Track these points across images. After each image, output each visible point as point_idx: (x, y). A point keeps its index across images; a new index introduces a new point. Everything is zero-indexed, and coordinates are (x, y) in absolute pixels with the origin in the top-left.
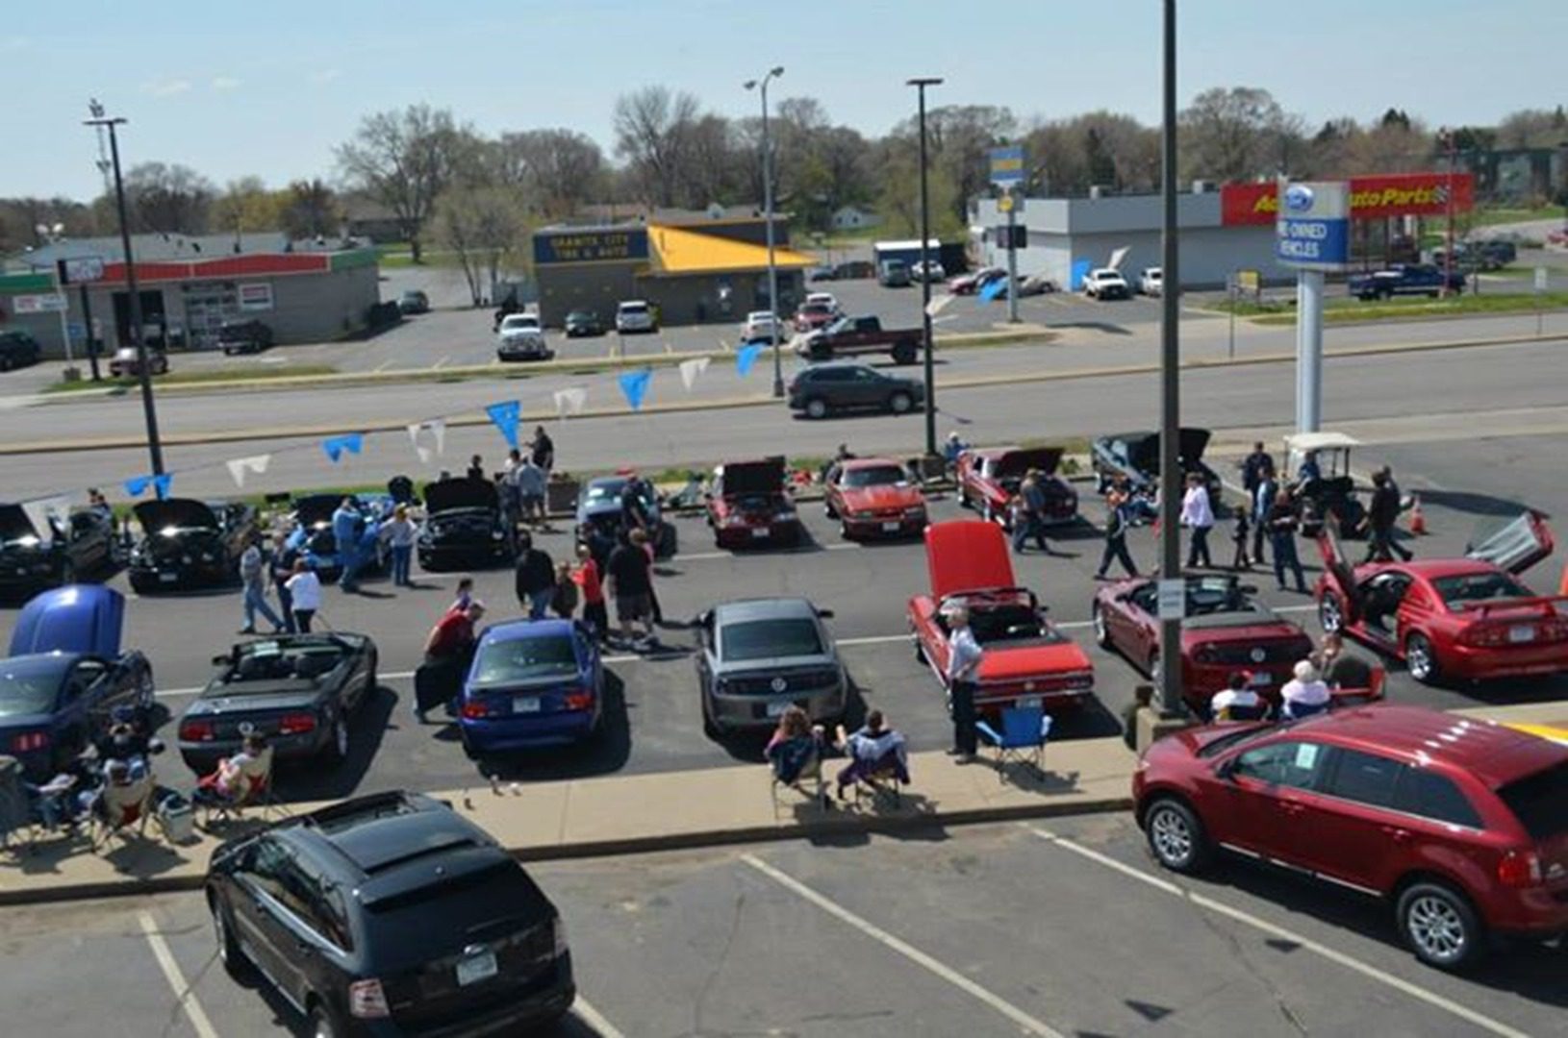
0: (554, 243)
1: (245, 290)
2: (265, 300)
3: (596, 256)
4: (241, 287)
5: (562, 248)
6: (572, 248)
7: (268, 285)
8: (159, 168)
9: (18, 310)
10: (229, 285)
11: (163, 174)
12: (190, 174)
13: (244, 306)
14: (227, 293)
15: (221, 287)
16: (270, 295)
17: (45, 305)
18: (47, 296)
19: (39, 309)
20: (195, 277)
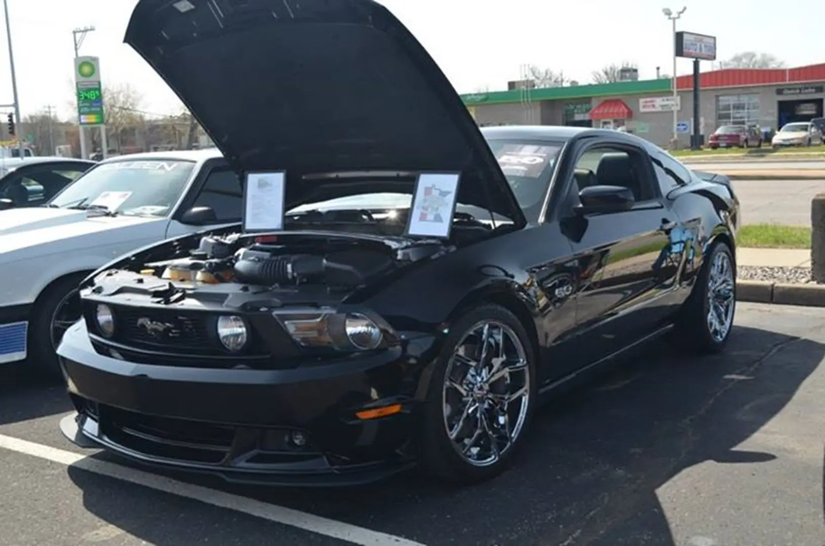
8: (752, 56)
9: (642, 110)
10: (820, 89)
11: (754, 60)
12: (772, 60)
15: (811, 91)
17: (662, 106)
18: (665, 98)
19: (660, 109)
20: (787, 82)
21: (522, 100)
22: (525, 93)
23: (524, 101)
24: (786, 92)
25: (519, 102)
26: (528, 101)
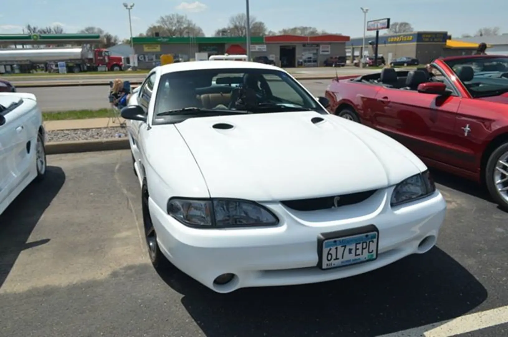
0: (424, 36)
1: (323, 47)
2: (328, 51)
3: (433, 41)
4: (321, 46)
5: (426, 38)
6: (428, 38)
7: (329, 46)
10: (318, 45)
13: (321, 53)
14: (317, 48)
15: (315, 46)
16: (329, 49)
17: (259, 49)
18: (261, 45)
19: (257, 50)
20: (309, 42)
21: (191, 42)
22: (193, 39)
23: (192, 43)
24: (307, 46)
25: (189, 44)
26: (194, 43)
